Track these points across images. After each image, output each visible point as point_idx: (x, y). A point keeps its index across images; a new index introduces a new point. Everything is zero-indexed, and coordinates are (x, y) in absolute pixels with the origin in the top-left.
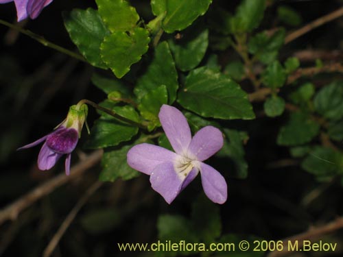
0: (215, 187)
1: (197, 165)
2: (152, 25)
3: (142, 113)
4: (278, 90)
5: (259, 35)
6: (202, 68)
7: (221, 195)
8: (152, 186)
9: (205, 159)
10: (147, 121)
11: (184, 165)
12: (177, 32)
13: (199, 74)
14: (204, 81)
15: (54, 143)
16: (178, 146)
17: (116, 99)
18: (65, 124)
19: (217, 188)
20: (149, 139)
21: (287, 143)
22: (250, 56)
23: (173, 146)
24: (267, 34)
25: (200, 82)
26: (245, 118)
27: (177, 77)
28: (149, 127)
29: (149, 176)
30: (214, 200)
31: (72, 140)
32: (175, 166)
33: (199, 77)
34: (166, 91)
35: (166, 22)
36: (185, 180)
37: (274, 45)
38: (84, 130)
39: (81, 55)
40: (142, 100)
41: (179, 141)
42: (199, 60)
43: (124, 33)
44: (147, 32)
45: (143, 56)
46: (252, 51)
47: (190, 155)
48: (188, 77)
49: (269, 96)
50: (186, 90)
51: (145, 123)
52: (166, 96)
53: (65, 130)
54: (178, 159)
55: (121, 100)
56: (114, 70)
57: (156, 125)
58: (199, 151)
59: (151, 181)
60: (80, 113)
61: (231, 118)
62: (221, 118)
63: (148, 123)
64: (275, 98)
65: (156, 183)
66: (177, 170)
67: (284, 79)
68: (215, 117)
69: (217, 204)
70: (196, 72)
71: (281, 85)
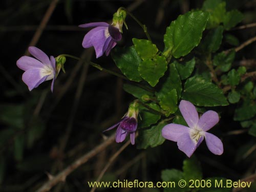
0: (215, 145)
1: (203, 133)
2: (166, 53)
3: (161, 107)
4: (235, 87)
5: (219, 54)
6: (193, 77)
7: (219, 150)
8: (179, 148)
9: (207, 130)
10: (165, 111)
11: (195, 134)
12: (181, 57)
13: (192, 80)
14: (195, 85)
15: (124, 126)
16: (191, 123)
17: (147, 99)
18: (128, 115)
19: (216, 146)
20: (165, 122)
21: (239, 119)
22: (214, 68)
23: (188, 124)
24: (224, 53)
25: (193, 86)
26: (223, 105)
27: (181, 84)
28: (166, 115)
29: (177, 142)
30: (216, 153)
31: (135, 125)
32: (190, 135)
33: (193, 82)
34: (176, 92)
35: (173, 51)
36: (198, 144)
37: (229, 59)
38: (138, 118)
39: (123, 75)
40: (162, 99)
41: (192, 121)
42: (191, 72)
43: (150, 60)
44: (165, 58)
45: (165, 73)
46: (215, 64)
47: (199, 128)
48: (186, 83)
49: (230, 91)
50: (185, 91)
51: (163, 112)
52: (176, 95)
53: (128, 119)
54: (191, 131)
55: (150, 99)
56: (149, 82)
57: (170, 113)
58: (204, 126)
59: (178, 145)
60: (136, 108)
61: (215, 105)
62: (209, 106)
63: (165, 112)
64: (234, 92)
65: (181, 147)
66: (192, 138)
67: (239, 80)
68: (205, 106)
69: (217, 155)
70: (190, 79)
71: (238, 84)
